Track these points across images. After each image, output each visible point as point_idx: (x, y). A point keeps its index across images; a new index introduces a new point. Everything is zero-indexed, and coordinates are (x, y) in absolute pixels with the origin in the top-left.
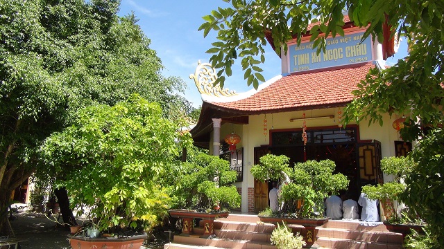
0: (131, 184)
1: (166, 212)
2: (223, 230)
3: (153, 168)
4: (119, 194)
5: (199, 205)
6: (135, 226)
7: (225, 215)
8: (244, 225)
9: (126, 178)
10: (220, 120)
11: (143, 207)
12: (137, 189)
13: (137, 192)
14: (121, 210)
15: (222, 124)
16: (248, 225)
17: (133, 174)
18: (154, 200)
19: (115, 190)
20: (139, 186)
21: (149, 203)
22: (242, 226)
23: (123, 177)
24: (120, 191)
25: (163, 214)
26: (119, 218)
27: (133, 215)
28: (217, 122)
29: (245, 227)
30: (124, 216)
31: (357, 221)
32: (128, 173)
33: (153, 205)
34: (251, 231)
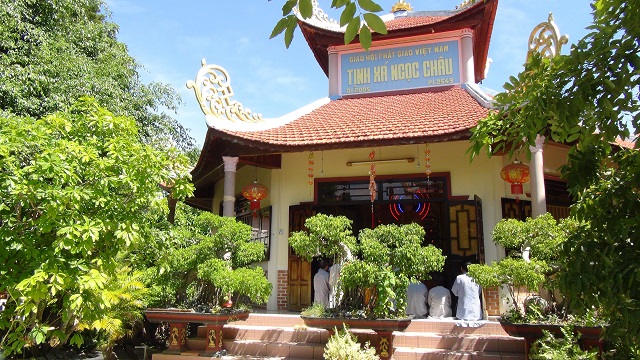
0: (74, 264)
1: (138, 313)
2: (239, 341)
3: (119, 234)
4: (46, 282)
5: (198, 300)
6: (79, 341)
7: (243, 317)
8: (274, 331)
9: (63, 252)
10: (236, 159)
11: (97, 307)
12: (86, 273)
13: (86, 278)
14: (51, 313)
15: (239, 166)
16: (280, 332)
17: (77, 244)
18: (117, 292)
19: (40, 275)
20: (90, 268)
21: (108, 299)
22: (270, 334)
23: (57, 250)
24: (50, 276)
25: (133, 317)
26: (46, 329)
27: (76, 321)
28: (230, 163)
29: (275, 335)
30: (58, 324)
31: (451, 320)
32: (68, 242)
33: (116, 302)
34: (284, 341)
